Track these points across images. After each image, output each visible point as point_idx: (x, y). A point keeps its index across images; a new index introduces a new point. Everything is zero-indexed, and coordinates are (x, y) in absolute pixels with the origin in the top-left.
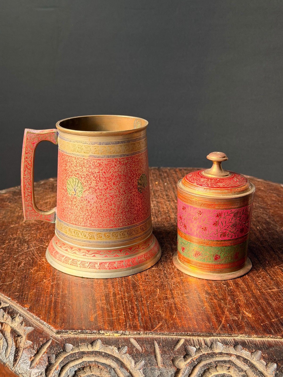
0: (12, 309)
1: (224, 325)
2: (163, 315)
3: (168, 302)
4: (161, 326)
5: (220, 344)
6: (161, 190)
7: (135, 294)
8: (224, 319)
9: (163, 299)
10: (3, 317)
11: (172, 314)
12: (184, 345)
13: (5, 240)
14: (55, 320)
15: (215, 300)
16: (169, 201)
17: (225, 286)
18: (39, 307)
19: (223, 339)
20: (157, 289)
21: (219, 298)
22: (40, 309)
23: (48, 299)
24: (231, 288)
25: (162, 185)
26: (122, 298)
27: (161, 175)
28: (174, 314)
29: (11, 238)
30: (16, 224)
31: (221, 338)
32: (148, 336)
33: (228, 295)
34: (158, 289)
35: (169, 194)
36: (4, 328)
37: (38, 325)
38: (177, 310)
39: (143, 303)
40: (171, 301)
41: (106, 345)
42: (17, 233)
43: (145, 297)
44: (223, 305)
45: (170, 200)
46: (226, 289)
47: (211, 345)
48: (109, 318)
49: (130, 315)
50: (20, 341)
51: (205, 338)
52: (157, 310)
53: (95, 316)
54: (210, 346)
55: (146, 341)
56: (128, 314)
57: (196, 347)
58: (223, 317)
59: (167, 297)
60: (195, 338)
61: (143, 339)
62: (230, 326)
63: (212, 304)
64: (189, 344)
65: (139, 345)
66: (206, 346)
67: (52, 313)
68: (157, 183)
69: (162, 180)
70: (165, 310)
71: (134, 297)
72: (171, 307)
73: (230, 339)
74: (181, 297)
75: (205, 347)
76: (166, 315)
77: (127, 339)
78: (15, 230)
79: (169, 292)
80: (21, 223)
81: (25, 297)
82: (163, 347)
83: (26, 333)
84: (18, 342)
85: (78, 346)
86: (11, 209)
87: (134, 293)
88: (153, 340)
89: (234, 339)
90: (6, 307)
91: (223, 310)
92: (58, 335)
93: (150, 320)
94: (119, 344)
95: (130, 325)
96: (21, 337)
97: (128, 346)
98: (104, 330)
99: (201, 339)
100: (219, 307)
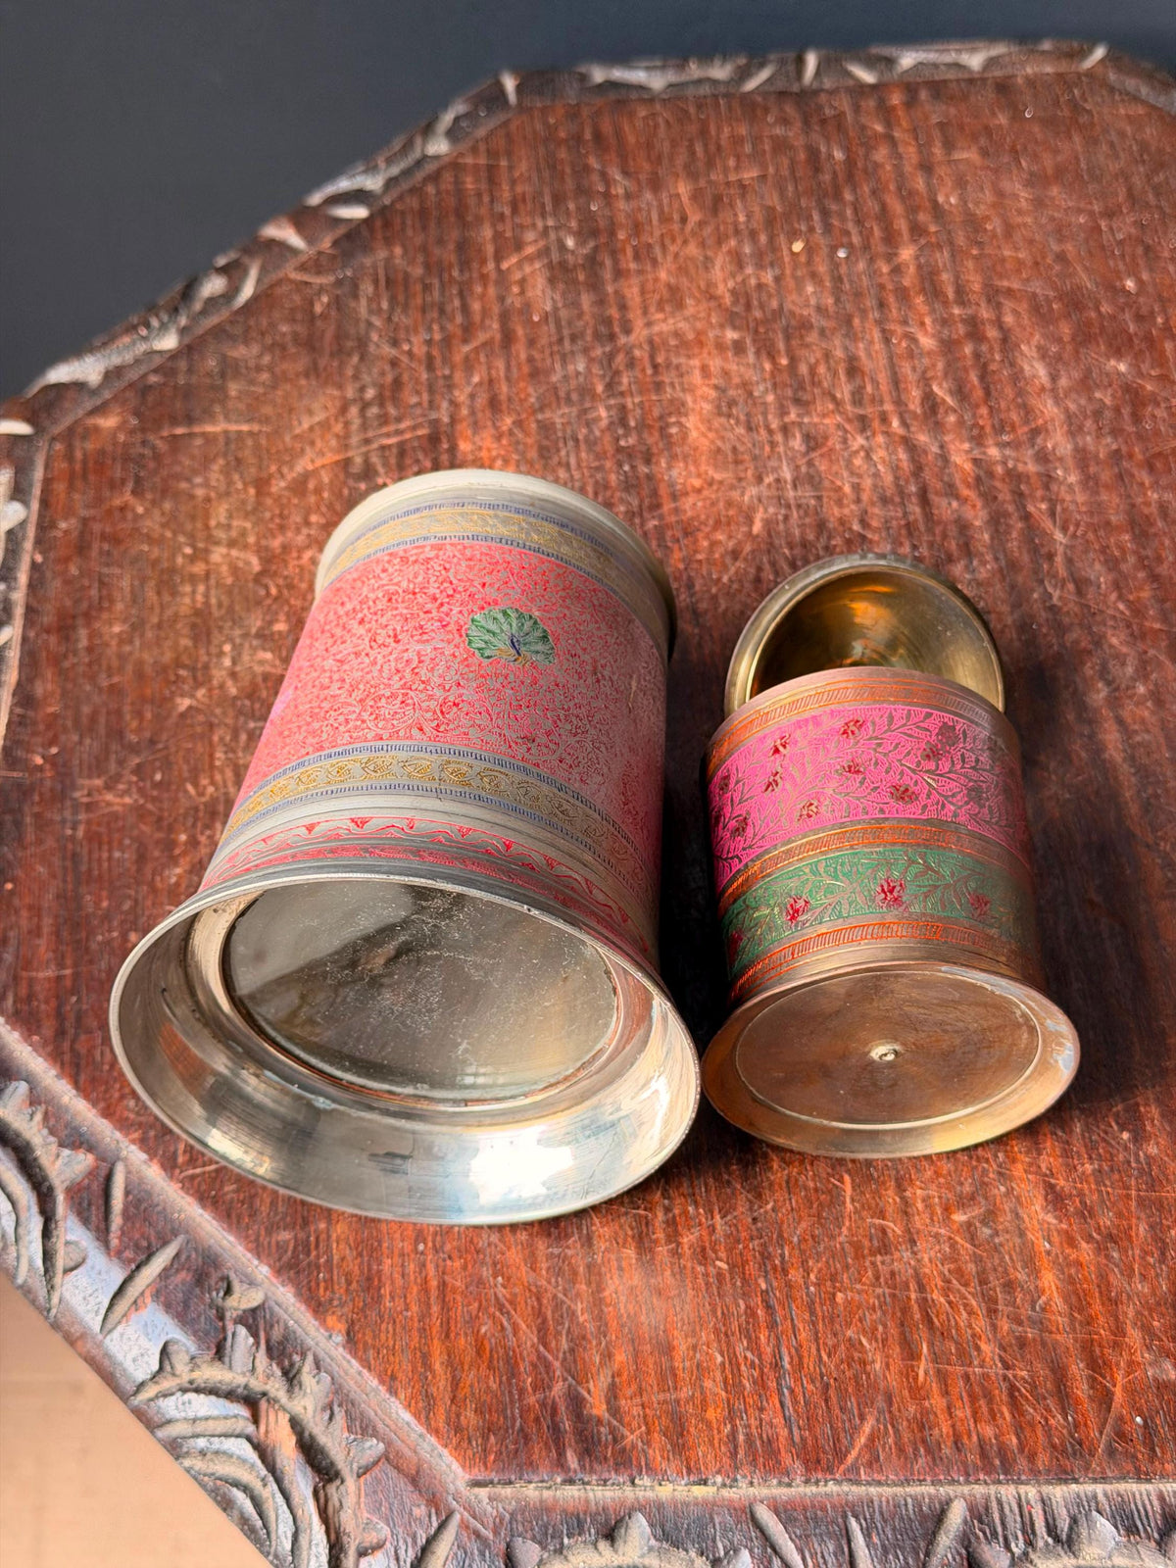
0: (282, 1324)
1: (1121, 1418)
2: (878, 1366)
3: (893, 1274)
4: (872, 1438)
5: (1104, 1526)
6: (824, 323)
7: (755, 1220)
8: (1120, 1377)
9: (873, 1253)
10: (253, 1369)
11: (911, 1354)
12: (966, 1540)
13: (171, 829)
14: (458, 1416)
15: (1084, 1245)
16: (863, 423)
17: (1125, 1136)
18: (384, 1326)
19: (1119, 1495)
20: (841, 1180)
21: (1098, 1230)
22: (391, 1343)
23: (411, 1267)
24: (1153, 1150)
25: (822, 269)
26: (704, 1249)
27: (814, 159)
28: (919, 1358)
29: (196, 810)
30: (198, 685)
31: (1108, 1487)
32: (822, 1489)
33: (1141, 1202)
34: (847, 1178)
35: (861, 350)
36: (267, 1432)
37: (393, 1427)
38: (930, 1322)
39: (789, 1285)
40: (902, 1260)
41: (665, 1545)
42: (212, 767)
43: (795, 1239)
44: (1116, 1279)
45: (869, 410)
46: (1129, 1162)
47: (1071, 1528)
48: (661, 1397)
49: (743, 1368)
50: (337, 1504)
51: (1047, 1489)
52: (849, 1333)
53: (610, 1380)
54: (1064, 1537)
55: (815, 1518)
56: (733, 1361)
57: (1013, 1545)
58: (1118, 1364)
59: (884, 1231)
60: (1008, 1492)
61: (805, 1509)
62: (1146, 1425)
63: (1070, 1276)
64: (984, 1533)
65: (790, 1543)
66: (1050, 1540)
67: (437, 1366)
68: (798, 247)
69: (825, 214)
70: (880, 1328)
71: (752, 1239)
72: (905, 1310)
73: (1145, 1497)
74: (942, 1231)
75: (1047, 1544)
76: (887, 1365)
77: (744, 1511)
78: (202, 736)
79: (891, 1197)
80: (218, 675)
81: (318, 1257)
82: (885, 1551)
83: (355, 1466)
84: (330, 1510)
85: (560, 1551)
86: (156, 552)
87: (751, 1209)
88: (845, 1517)
89: (1161, 1498)
90: (254, 1311)
91: (1117, 1319)
92: (477, 1490)
93: (826, 1401)
94: (714, 1541)
95: (749, 1437)
96: (338, 1482)
97: (751, 1551)
98: (651, 1470)
99: (1031, 1492)
100: (1100, 1292)
